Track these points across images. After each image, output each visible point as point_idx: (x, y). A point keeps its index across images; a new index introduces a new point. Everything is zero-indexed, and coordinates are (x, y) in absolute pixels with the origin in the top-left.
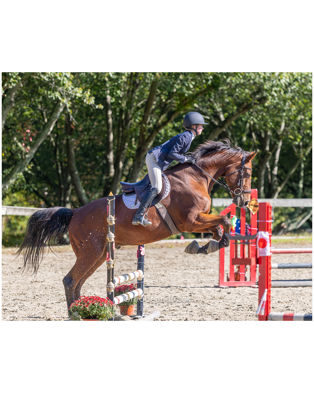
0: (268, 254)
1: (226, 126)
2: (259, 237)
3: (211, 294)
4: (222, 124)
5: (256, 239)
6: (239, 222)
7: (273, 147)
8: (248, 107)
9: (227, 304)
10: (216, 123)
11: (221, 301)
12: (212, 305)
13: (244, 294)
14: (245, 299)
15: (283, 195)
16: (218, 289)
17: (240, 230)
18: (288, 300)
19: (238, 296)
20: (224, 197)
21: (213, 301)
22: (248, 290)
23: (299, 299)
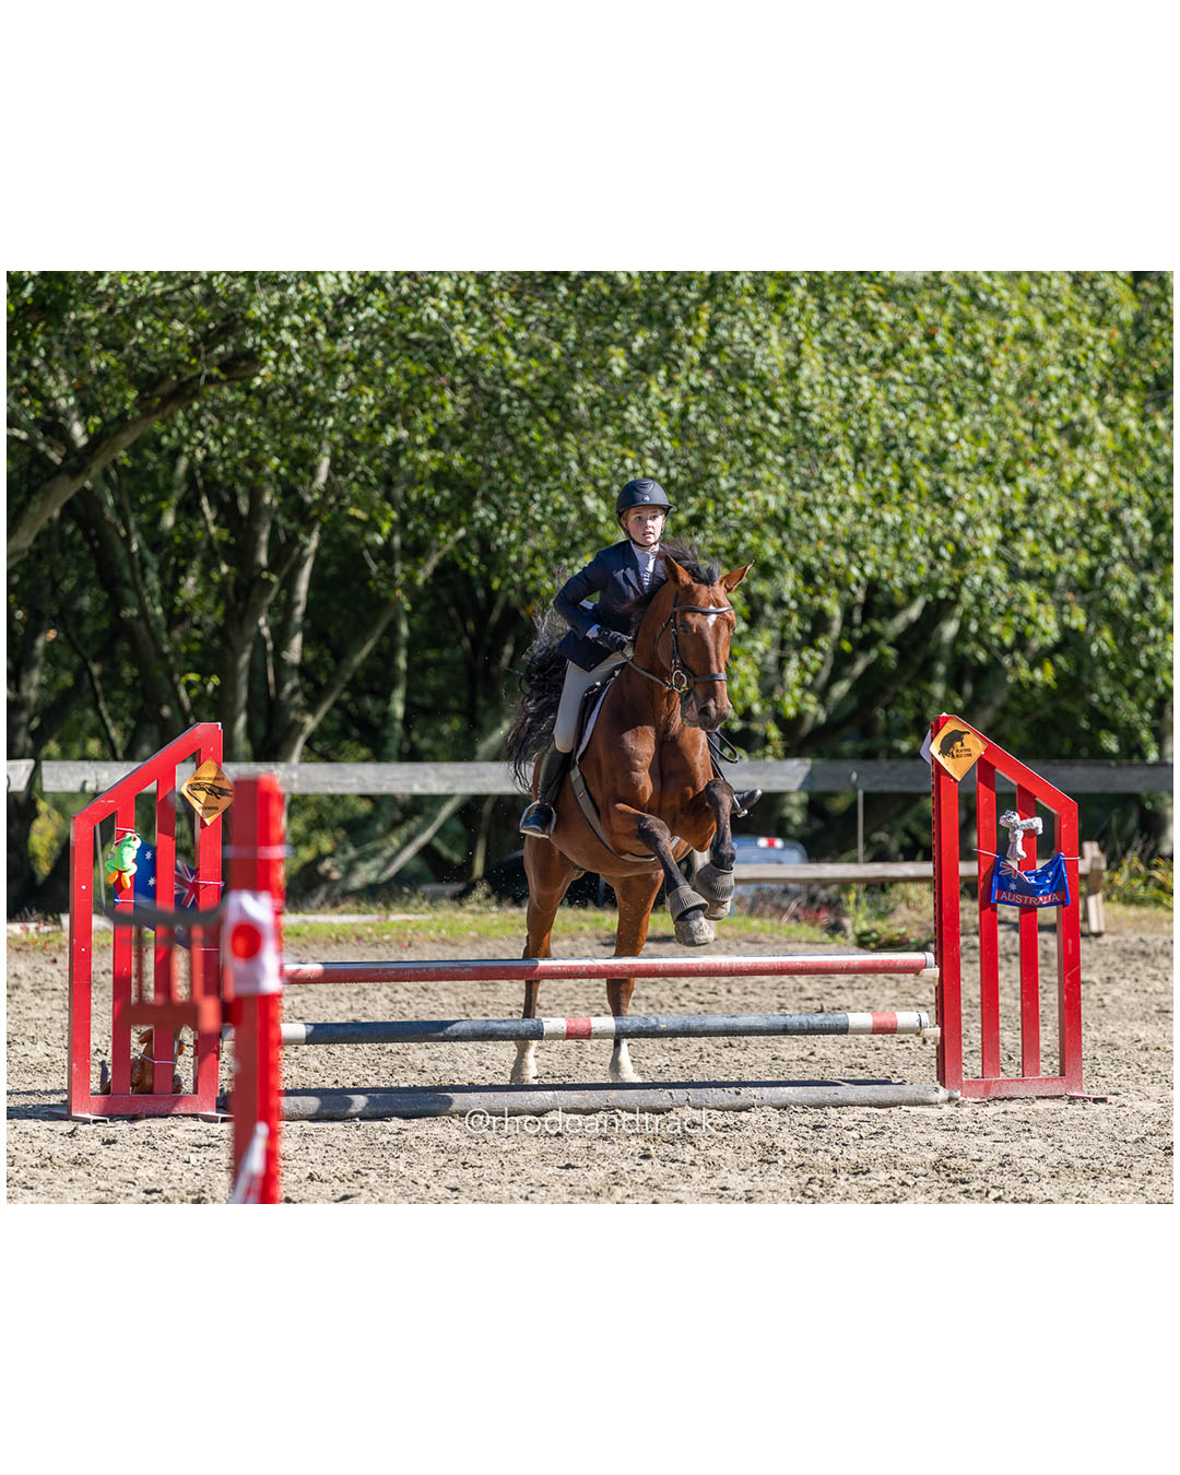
0: (271, 983)
1: (96, 469)
2: (232, 918)
3: (38, 1144)
4: (78, 461)
5: (220, 923)
6: (149, 855)
7: (285, 555)
8: (184, 392)
9: (102, 1184)
10: (55, 457)
11: (81, 1173)
12: (41, 1189)
13: (170, 1144)
14: (177, 1167)
15: (325, 749)
16: (67, 1126)
17: (155, 886)
18: (348, 1169)
19: (149, 1154)
20: (85, 758)
21: (47, 1173)
22: (183, 1130)
23: (392, 1164)
